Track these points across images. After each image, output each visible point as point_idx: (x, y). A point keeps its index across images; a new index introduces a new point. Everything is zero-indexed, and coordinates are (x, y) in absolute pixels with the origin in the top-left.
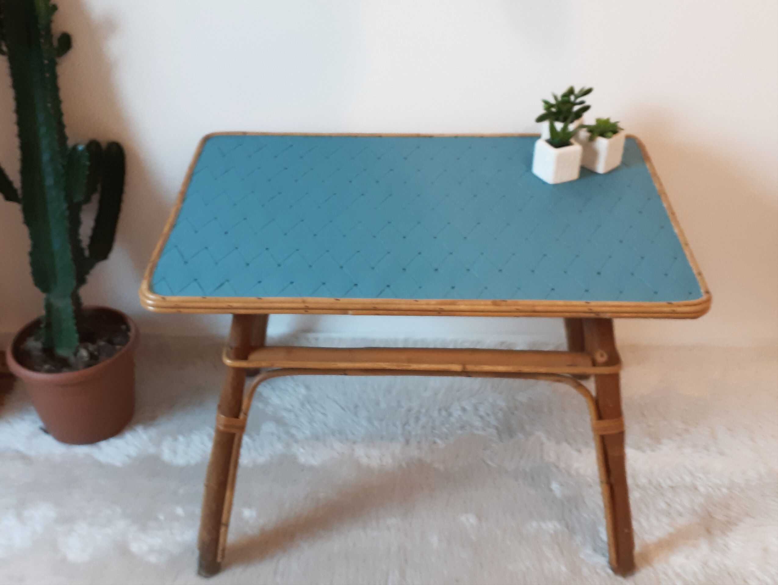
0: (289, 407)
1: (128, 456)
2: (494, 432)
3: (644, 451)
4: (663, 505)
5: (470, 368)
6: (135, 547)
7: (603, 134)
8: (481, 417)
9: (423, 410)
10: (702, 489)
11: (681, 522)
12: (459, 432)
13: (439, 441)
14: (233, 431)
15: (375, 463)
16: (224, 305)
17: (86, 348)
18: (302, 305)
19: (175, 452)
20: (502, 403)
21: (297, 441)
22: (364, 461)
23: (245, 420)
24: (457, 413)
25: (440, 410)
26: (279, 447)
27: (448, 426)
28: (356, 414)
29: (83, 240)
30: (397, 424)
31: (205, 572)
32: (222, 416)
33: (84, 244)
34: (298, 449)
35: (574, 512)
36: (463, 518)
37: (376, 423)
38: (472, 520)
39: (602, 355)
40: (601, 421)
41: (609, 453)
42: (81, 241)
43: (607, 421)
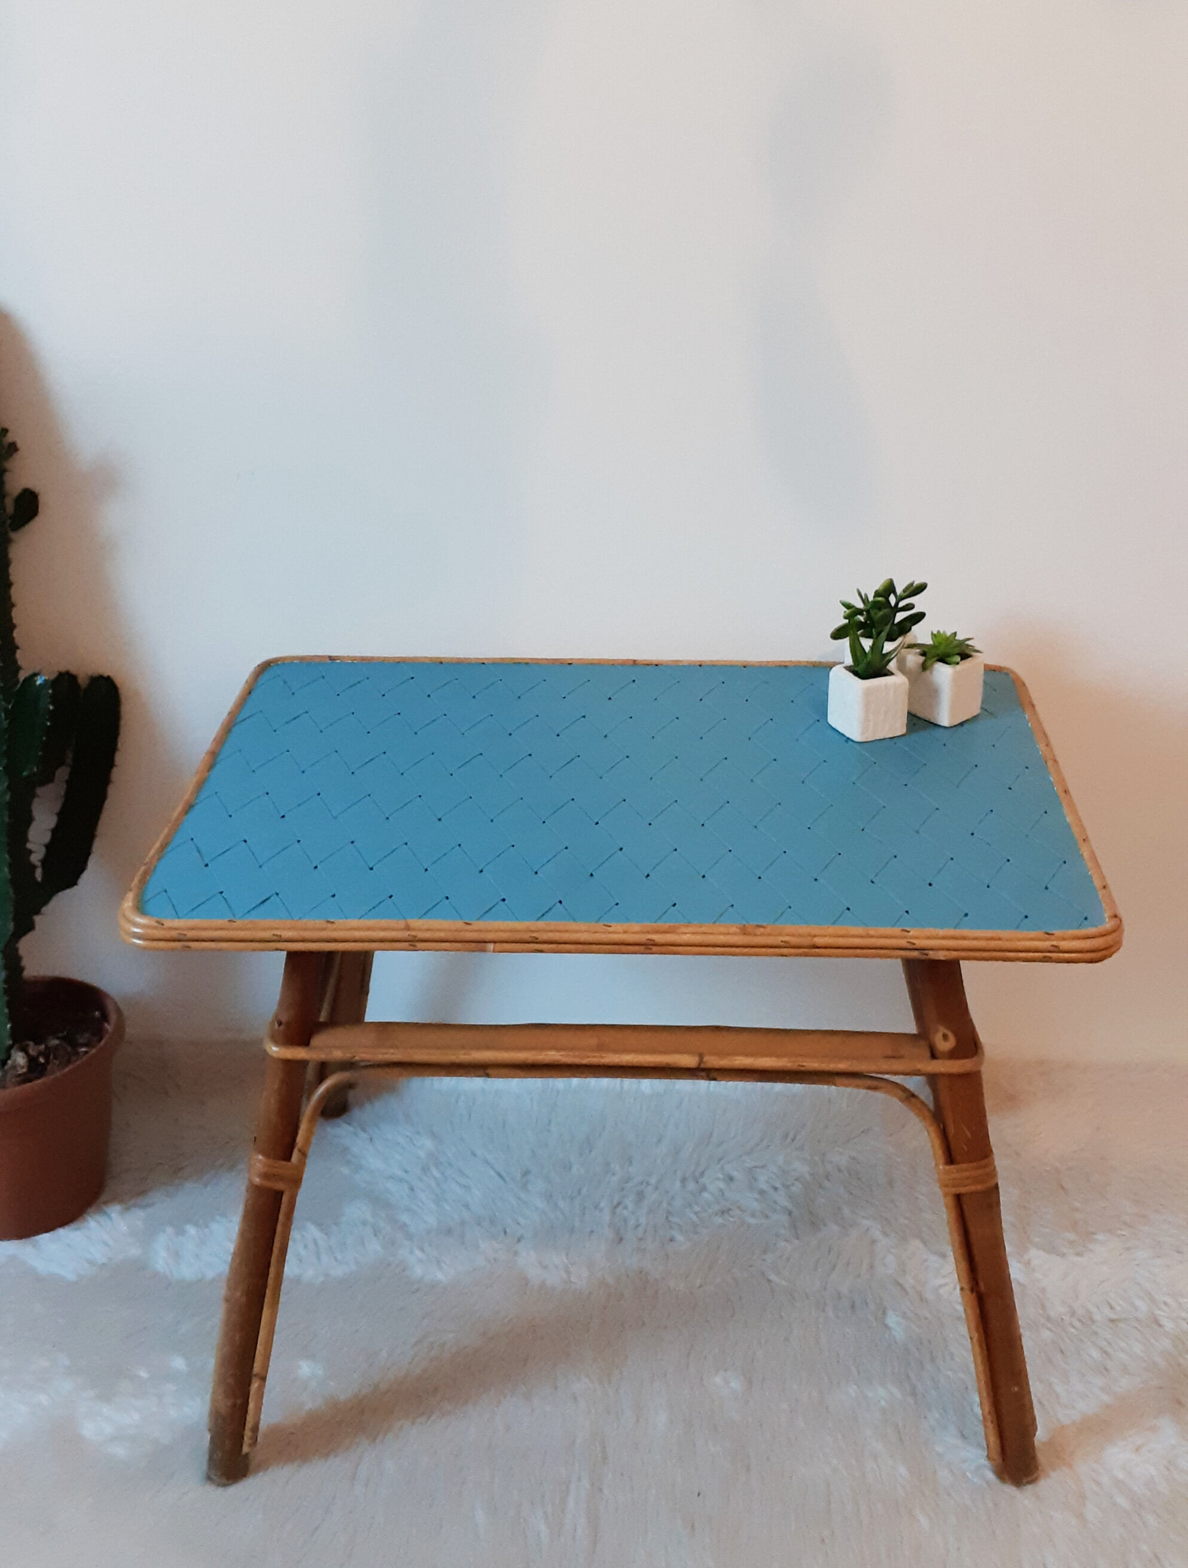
0: (400, 1173)
1: (91, 1263)
2: (785, 1219)
3: (1063, 1255)
4: (1096, 1354)
5: (712, 1061)
7: (944, 659)
8: (762, 1192)
9: (653, 1181)
10: (1168, 1325)
11: (1125, 1384)
12: (719, 1220)
13: (680, 1238)
14: (280, 1186)
15: (554, 1279)
16: (267, 935)
17: (24, 1050)
18: (405, 935)
19: (176, 1255)
20: (801, 1168)
21: (410, 1237)
22: (535, 1274)
23: (302, 1163)
24: (714, 1183)
25: (684, 1180)
26: (375, 1249)
27: (697, 1208)
28: (524, 1186)
29: (33, 849)
30: (602, 1205)
31: (219, 1474)
32: (260, 1157)
33: (36, 858)
34: (412, 1252)
35: (928, 1367)
36: (718, 1380)
37: (561, 1204)
38: (734, 1384)
39: (945, 1037)
40: (952, 1167)
41: (972, 1229)
42: (30, 852)
43: (964, 1166)
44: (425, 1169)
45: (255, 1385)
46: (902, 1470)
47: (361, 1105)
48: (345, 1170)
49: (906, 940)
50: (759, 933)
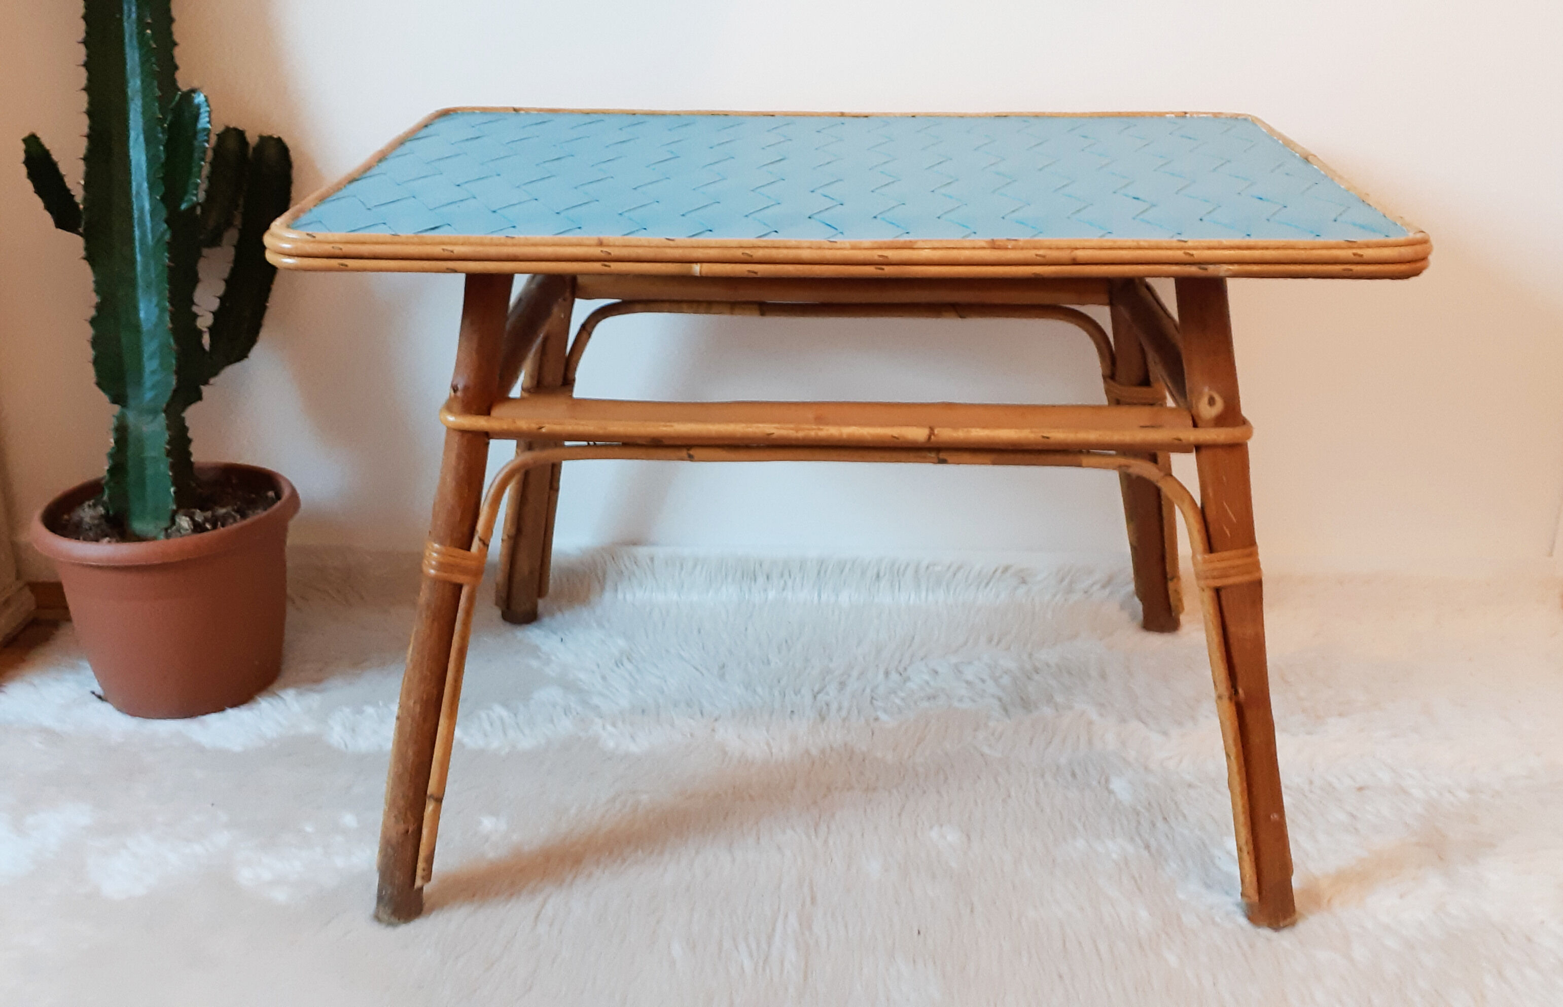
2: (995, 705)
5: (944, 433)
6: (245, 875)
8: (968, 683)
9: (855, 674)
12: (925, 704)
13: (883, 717)
14: (458, 578)
15: (756, 751)
16: (436, 250)
17: (190, 515)
18: (597, 251)
19: (353, 731)
20: (1009, 664)
21: (602, 716)
22: (734, 746)
23: (483, 554)
24: (919, 677)
25: (887, 674)
26: (566, 726)
27: (903, 695)
28: (722, 677)
29: (200, 314)
30: (803, 691)
31: (389, 911)
32: (436, 546)
33: (205, 321)
34: (604, 727)
35: (1160, 824)
36: (934, 834)
37: (759, 690)
38: (950, 838)
39: (1212, 402)
40: (1213, 555)
41: (1232, 629)
42: (196, 316)
43: (1226, 554)
44: (618, 663)
45: (430, 808)
46: (1143, 914)
47: (552, 614)
48: (535, 663)
49: (1183, 251)
50: (1010, 247)
